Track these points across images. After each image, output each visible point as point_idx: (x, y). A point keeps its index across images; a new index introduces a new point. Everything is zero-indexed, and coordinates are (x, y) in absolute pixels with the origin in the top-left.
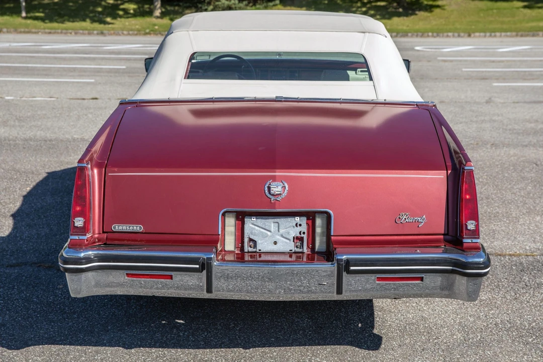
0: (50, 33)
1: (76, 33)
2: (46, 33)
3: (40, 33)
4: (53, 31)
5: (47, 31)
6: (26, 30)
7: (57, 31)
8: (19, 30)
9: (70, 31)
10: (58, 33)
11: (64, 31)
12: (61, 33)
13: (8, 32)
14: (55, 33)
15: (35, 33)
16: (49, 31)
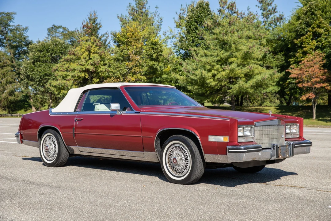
3: (319, 127)
4: (325, 126)
5: (322, 126)
6: (312, 125)
7: (328, 126)
8: (308, 126)
16: (324, 126)
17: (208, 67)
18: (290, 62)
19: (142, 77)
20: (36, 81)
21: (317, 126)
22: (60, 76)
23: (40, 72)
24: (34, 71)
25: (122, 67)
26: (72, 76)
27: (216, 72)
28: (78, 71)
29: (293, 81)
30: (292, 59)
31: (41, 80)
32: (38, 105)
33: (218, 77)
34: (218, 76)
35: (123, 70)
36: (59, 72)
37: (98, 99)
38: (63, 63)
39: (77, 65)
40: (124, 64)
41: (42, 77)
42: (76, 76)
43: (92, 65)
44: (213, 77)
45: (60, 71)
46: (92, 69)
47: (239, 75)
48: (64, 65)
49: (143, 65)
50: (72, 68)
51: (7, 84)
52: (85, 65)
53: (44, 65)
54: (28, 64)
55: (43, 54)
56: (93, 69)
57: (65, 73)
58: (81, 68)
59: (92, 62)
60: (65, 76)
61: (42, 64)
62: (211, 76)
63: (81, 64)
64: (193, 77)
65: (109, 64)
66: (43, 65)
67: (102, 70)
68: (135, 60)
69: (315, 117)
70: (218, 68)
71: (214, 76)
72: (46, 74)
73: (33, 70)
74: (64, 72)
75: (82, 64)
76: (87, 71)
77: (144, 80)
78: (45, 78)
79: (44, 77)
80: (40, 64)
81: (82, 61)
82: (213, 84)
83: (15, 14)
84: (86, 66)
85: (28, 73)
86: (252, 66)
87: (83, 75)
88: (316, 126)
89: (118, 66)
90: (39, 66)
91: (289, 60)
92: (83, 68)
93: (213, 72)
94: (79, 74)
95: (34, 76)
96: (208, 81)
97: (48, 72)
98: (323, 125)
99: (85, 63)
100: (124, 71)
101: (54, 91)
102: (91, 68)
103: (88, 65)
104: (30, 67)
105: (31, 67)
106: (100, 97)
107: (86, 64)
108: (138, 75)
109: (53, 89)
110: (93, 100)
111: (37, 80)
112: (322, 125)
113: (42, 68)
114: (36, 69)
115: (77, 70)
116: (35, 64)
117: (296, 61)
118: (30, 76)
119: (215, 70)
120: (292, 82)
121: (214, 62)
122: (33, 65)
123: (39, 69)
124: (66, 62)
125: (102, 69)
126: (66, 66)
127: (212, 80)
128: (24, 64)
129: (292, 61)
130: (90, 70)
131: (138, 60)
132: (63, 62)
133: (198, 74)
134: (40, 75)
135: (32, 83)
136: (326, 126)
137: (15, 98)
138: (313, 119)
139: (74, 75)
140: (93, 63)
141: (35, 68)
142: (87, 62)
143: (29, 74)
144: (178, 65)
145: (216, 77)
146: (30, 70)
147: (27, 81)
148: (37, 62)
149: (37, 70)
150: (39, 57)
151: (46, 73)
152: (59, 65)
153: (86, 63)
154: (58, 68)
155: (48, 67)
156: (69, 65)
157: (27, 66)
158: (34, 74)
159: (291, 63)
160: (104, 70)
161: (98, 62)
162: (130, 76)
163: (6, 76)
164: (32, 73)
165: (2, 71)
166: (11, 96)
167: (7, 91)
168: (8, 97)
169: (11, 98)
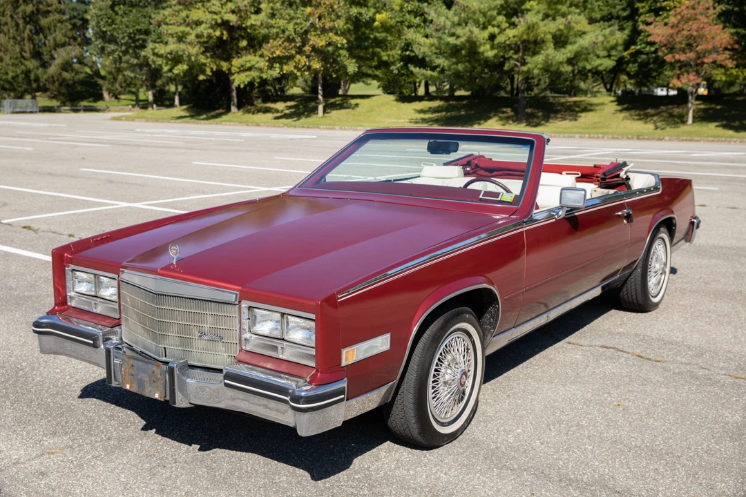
0: (713, 141)
1: (741, 142)
2: (708, 141)
3: (702, 141)
4: (715, 139)
5: (710, 139)
6: (689, 138)
7: (721, 139)
8: (681, 138)
9: (735, 139)
10: (722, 141)
11: (728, 139)
12: (725, 141)
13: (670, 140)
14: (719, 141)
15: (697, 141)
17: (482, 20)
18: (638, 9)
19: (338, 38)
20: (120, 43)
21: (699, 139)
22: (172, 35)
23: (127, 27)
24: (116, 24)
25: (298, 18)
26: (198, 36)
27: (496, 30)
28: (208, 26)
29: (646, 48)
30: (643, 4)
31: (130, 41)
32: (117, 89)
33: (500, 41)
34: (500, 39)
35: (301, 23)
36: (170, 27)
37: (248, 80)
38: (177, 8)
39: (204, 12)
40: (302, 11)
41: (132, 36)
42: (205, 35)
43: (233, 12)
44: (489, 41)
45: (171, 25)
46: (235, 20)
47: (542, 35)
48: (178, 12)
49: (340, 14)
50: (195, 18)
51: (57, 48)
52: (220, 12)
53: (134, 11)
54: (101, 10)
56: (237, 21)
57: (182, 28)
58: (213, 19)
59: (233, 8)
60: (181, 34)
61: (130, 9)
62: (487, 38)
63: (213, 10)
64: (452, 40)
65: (271, 12)
66: (131, 11)
67: (254, 23)
68: (325, 4)
69: (690, 121)
70: (502, 22)
71: (492, 37)
72: (139, 31)
73: (113, 22)
74: (178, 26)
75: (215, 11)
76: (225, 24)
77: (343, 45)
78: (137, 37)
79: (135, 37)
80: (125, 9)
81: (213, 4)
82: (490, 54)
84: (222, 14)
85: (104, 27)
86: (571, 19)
87: (218, 33)
88: (696, 138)
89: (289, 16)
90: (125, 13)
91: (636, 6)
92: (216, 20)
93: (491, 29)
94: (211, 31)
95: (115, 34)
96: (481, 49)
97: (143, 27)
98: (711, 137)
99: (220, 9)
100: (303, 25)
101: (160, 65)
102: (233, 19)
103: (226, 13)
104: (106, 14)
105: (109, 16)
106: (251, 77)
107: (223, 11)
108: (331, 34)
109: (159, 61)
110: (238, 83)
111: (122, 41)
112: (708, 137)
113: (131, 17)
114: (118, 19)
115: (206, 23)
116: (116, 9)
117: (653, 8)
118: (109, 33)
119: (493, 26)
120: (643, 50)
121: (494, 9)
122: (111, 12)
123: (125, 20)
124: (181, 7)
125: (255, 20)
126: (184, 14)
127: (488, 46)
128: (94, 9)
129: (643, 7)
130: (231, 24)
131: (331, 4)
132: (175, 5)
133: (461, 34)
134: (128, 31)
135: (112, 47)
136: (717, 139)
137: (73, 74)
138: (687, 125)
139: (200, 33)
140: (236, 10)
141: (117, 17)
142: (224, 7)
143: (104, 29)
144: (407, 14)
145: (496, 42)
146: (107, 22)
147: (102, 44)
148: (119, 4)
149: (121, 22)
151: (139, 28)
152: (167, 12)
153: (222, 8)
154: (166, 18)
155: (142, 15)
156: (189, 12)
157: (100, 13)
158: (114, 29)
159: (641, 11)
160: (259, 23)
161: (245, 6)
162: (315, 35)
163: (52, 31)
164: (110, 28)
165: (44, 22)
166: (66, 71)
167: (58, 61)
168: (60, 74)
169: (66, 75)
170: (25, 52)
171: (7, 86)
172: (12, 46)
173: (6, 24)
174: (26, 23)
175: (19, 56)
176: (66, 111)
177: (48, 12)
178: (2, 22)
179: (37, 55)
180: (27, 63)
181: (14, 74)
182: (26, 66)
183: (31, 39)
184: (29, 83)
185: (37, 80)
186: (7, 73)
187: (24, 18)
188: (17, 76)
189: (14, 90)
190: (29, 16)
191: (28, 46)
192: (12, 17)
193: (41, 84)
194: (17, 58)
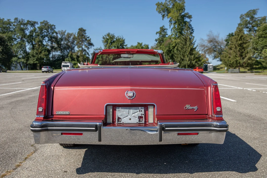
20: (259, 50)
23: (262, 45)
54: (254, 40)
55: (265, 32)
61: (264, 39)
83: (258, 9)
85: (254, 45)
90: (262, 40)
95: (258, 47)
105: (256, 42)
114: (259, 42)
118: (256, 47)
122: (257, 40)
123: (261, 42)
135: (256, 52)
137: (252, 61)
147: (254, 51)
148: (261, 37)
150: (262, 34)
163: (247, 48)
164: (256, 45)
165: (245, 46)
166: (249, 60)
167: (247, 57)
168: (247, 61)
169: (249, 61)
170: (237, 55)
171: (231, 65)
172: (234, 53)
173: (233, 47)
174: (238, 46)
175: (235, 56)
176: (249, 73)
177: (247, 42)
178: (232, 47)
179: (241, 56)
180: (237, 58)
181: (233, 62)
182: (236, 59)
183: (239, 51)
184: (237, 64)
185: (239, 63)
186: (231, 61)
187: (238, 45)
188: (234, 62)
189: (233, 66)
190: (240, 44)
191: (239, 53)
192: (235, 45)
193: (241, 64)
194: (234, 57)
